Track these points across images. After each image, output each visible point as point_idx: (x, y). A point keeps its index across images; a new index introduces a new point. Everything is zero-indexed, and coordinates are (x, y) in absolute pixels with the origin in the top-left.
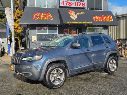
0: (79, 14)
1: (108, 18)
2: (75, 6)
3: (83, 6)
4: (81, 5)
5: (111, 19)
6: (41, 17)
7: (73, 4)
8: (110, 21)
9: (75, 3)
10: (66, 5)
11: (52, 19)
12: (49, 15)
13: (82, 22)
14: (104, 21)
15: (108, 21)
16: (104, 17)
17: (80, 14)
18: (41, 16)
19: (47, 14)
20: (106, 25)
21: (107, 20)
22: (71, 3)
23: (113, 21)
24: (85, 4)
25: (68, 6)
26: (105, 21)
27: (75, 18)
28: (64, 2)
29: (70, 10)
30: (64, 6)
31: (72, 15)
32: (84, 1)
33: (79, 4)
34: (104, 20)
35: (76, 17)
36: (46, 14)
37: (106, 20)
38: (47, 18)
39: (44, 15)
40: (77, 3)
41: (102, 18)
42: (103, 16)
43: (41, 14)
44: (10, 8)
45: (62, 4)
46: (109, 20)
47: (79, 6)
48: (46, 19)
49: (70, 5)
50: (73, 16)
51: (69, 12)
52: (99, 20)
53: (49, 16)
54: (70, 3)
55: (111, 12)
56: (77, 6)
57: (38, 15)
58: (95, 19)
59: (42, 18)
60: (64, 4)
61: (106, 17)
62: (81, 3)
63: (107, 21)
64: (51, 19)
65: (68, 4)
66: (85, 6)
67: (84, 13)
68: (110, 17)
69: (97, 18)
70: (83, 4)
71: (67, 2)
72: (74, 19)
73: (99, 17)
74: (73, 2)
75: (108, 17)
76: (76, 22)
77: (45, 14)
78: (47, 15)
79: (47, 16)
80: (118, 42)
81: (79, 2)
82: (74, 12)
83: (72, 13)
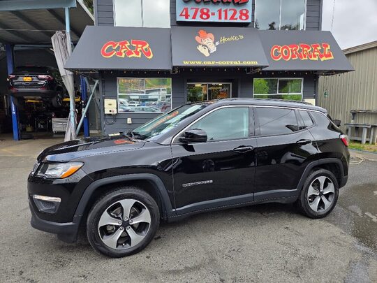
0: (224, 40)
1: (318, 51)
2: (220, 18)
3: (244, 17)
4: (238, 15)
5: (327, 53)
6: (123, 51)
7: (213, 14)
8: (323, 59)
9: (220, 11)
10: (194, 17)
11: (151, 57)
12: (144, 44)
13: (228, 63)
14: (304, 59)
15: (317, 59)
16: (305, 49)
17: (229, 39)
18: (122, 49)
19: (140, 43)
21: (315, 56)
22: (208, 11)
24: (250, 14)
25: (198, 19)
26: (307, 59)
27: (209, 51)
28: (186, 10)
29: (202, 30)
30: (186, 20)
34: (305, 57)
36: (137, 43)
37: (311, 57)
38: (137, 53)
39: (130, 46)
40: (226, 11)
41: (300, 50)
42: (302, 46)
43: (123, 44)
45: (181, 15)
46: (321, 56)
47: (232, 18)
48: (134, 55)
49: (205, 16)
50: (206, 46)
51: (197, 38)
52: (288, 57)
53: (144, 48)
54: (205, 11)
56: (226, 18)
57: (114, 46)
58: (277, 54)
59: (124, 54)
60: (187, 17)
61: (311, 49)
62: (238, 9)
63: (313, 59)
65: (199, 13)
66: (247, 17)
67: (242, 37)
68: (326, 46)
69: (282, 50)
70: (244, 12)
71: (197, 10)
73: (290, 49)
74: (213, 9)
75: (319, 48)
76: (209, 63)
77: (134, 43)
78: (139, 46)
79: (139, 49)
80: (353, 119)
81: (231, 6)
82: (211, 35)
83: (205, 38)
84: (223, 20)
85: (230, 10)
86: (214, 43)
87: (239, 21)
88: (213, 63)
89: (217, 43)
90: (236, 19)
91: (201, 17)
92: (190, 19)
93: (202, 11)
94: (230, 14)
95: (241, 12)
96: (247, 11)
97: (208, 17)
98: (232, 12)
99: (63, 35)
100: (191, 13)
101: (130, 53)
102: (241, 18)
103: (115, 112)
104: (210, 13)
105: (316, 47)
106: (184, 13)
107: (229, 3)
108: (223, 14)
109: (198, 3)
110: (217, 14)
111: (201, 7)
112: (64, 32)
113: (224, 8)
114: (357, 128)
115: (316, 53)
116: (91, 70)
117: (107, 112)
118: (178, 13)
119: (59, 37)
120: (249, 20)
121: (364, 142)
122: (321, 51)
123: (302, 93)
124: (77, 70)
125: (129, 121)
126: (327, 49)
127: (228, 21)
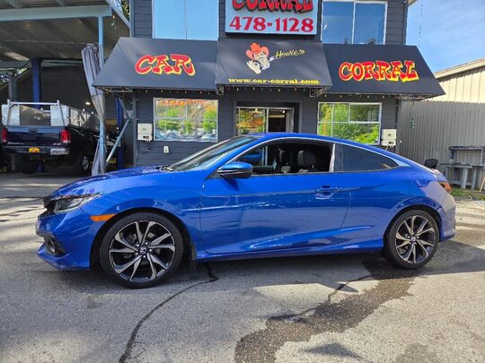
0: (280, 55)
1: (398, 71)
2: (278, 29)
3: (307, 28)
4: (300, 26)
5: (410, 72)
6: (160, 67)
7: (270, 24)
9: (278, 21)
10: (247, 28)
11: (192, 74)
12: (186, 60)
13: (282, 82)
14: (380, 79)
15: (396, 79)
16: (382, 67)
17: (287, 54)
18: (160, 64)
19: (181, 58)
20: (386, 95)
21: (394, 76)
22: (264, 20)
23: (417, 78)
24: (315, 25)
25: (251, 30)
26: (384, 79)
27: (261, 68)
28: (237, 19)
30: (237, 31)
31: (256, 58)
35: (266, 65)
36: (178, 58)
37: (389, 77)
38: (177, 70)
39: (169, 62)
40: (285, 21)
41: (376, 69)
42: (379, 64)
43: (161, 59)
45: (231, 25)
46: (403, 76)
47: (293, 29)
48: (174, 72)
49: (259, 27)
50: (257, 61)
51: (249, 53)
52: (359, 77)
53: (185, 63)
54: (260, 21)
56: (285, 29)
57: (151, 60)
58: (346, 72)
59: (161, 71)
60: (238, 26)
61: (390, 67)
62: (300, 18)
63: (392, 79)
64: (191, 71)
65: (253, 23)
66: (311, 28)
67: (303, 52)
68: (410, 64)
69: (353, 69)
70: (308, 22)
71: (250, 19)
72: (258, 71)
73: (363, 67)
74: (270, 17)
75: (401, 66)
76: (260, 81)
77: (174, 57)
78: (180, 61)
79: (179, 65)
80: (452, 158)
81: (292, 15)
82: (265, 49)
83: (257, 52)
84: (281, 32)
85: (290, 19)
86: (268, 59)
87: (301, 33)
88: (264, 81)
89: (272, 59)
90: (298, 30)
91: (255, 27)
92: (242, 30)
93: (256, 21)
94: (290, 24)
95: (304, 22)
96: (311, 22)
97: (264, 27)
98: (293, 22)
99: (95, 48)
100: (243, 23)
101: (169, 69)
102: (303, 29)
103: (150, 139)
104: (266, 24)
105: (396, 65)
106: (235, 23)
107: (288, 11)
108: (282, 24)
109: (250, 10)
110: (275, 24)
111: (256, 14)
112: (97, 45)
113: (282, 16)
114: (457, 169)
115: (396, 73)
116: (123, 88)
117: (140, 138)
118: (228, 21)
119: (91, 51)
120: (314, 32)
121: (464, 187)
122: (404, 70)
123: (379, 122)
124: (108, 88)
125: (166, 149)
126: (411, 67)
127: (288, 32)
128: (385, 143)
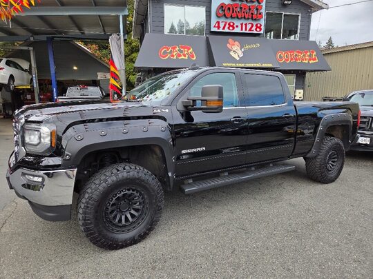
0: (247, 47)
2: (242, 30)
3: (258, 30)
4: (254, 28)
5: (313, 57)
7: (237, 26)
8: (311, 62)
9: (242, 24)
10: (224, 28)
11: (195, 58)
12: (189, 49)
14: (298, 61)
15: (307, 62)
16: (299, 54)
17: (250, 47)
18: (174, 52)
19: (186, 48)
20: (301, 71)
22: (234, 24)
23: (317, 61)
24: (262, 27)
25: (226, 30)
26: (300, 61)
27: (238, 56)
28: (218, 23)
29: (230, 39)
30: (218, 31)
31: (234, 49)
32: (259, 20)
33: (249, 26)
35: (241, 55)
36: (184, 48)
37: (303, 60)
38: (185, 56)
39: (179, 50)
40: (246, 25)
41: (296, 55)
43: (174, 48)
44: (118, 35)
45: (215, 27)
46: (310, 60)
47: (250, 30)
48: (183, 57)
49: (231, 28)
50: (235, 52)
51: (228, 45)
52: (288, 60)
53: (189, 51)
54: (232, 24)
55: (315, 42)
56: (246, 30)
57: (168, 50)
58: (281, 57)
59: (175, 56)
60: (219, 27)
61: (303, 54)
62: (255, 23)
63: (305, 61)
64: (193, 57)
65: (227, 26)
66: (261, 29)
67: (259, 45)
68: (313, 52)
69: (284, 55)
70: (259, 25)
71: (226, 23)
72: (238, 59)
73: (289, 54)
74: (237, 22)
75: (309, 54)
76: (240, 65)
77: (182, 48)
78: (186, 50)
79: (186, 52)
81: (250, 21)
82: (237, 43)
83: (234, 45)
84: (244, 31)
85: (249, 24)
86: (241, 49)
87: (255, 32)
89: (243, 50)
90: (253, 31)
91: (229, 28)
92: (221, 30)
93: (229, 24)
94: (248, 29)
95: (256, 25)
96: (261, 25)
97: (234, 28)
100: (222, 25)
101: (179, 55)
102: (256, 30)
104: (235, 26)
105: (306, 53)
106: (217, 25)
107: (248, 19)
108: (244, 26)
109: (227, 18)
110: (240, 26)
111: (229, 21)
113: (245, 22)
115: (307, 57)
118: (212, 25)
119: (115, 39)
120: (262, 32)
122: (310, 56)
123: (294, 86)
126: (314, 54)
127: (247, 32)
128: (297, 98)
